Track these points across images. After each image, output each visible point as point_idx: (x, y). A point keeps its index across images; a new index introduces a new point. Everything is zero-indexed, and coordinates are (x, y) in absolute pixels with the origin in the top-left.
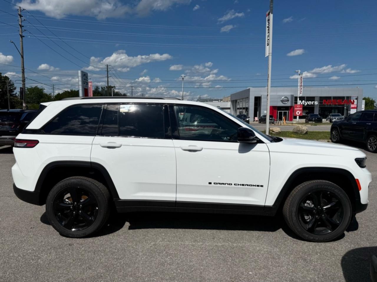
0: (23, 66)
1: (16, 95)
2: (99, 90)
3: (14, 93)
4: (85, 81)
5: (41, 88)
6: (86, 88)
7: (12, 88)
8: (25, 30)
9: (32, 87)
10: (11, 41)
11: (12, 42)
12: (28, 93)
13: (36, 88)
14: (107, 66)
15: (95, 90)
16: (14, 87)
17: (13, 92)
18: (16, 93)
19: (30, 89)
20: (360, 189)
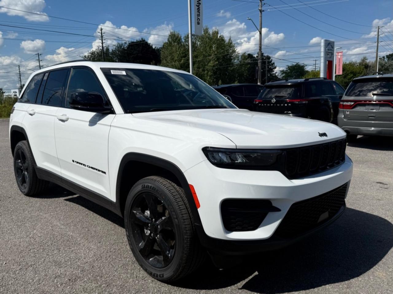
0: (260, 43)
1: (275, 74)
2: (367, 61)
3: (274, 73)
4: (328, 51)
5: (303, 65)
6: (330, 59)
7: (273, 67)
8: (264, 4)
9: (293, 65)
10: (248, 18)
11: (250, 19)
12: (289, 71)
13: (297, 65)
14: (379, 29)
15: (361, 61)
16: (274, 66)
17: (273, 71)
18: (276, 73)
19: (291, 66)
20: (199, 206)
